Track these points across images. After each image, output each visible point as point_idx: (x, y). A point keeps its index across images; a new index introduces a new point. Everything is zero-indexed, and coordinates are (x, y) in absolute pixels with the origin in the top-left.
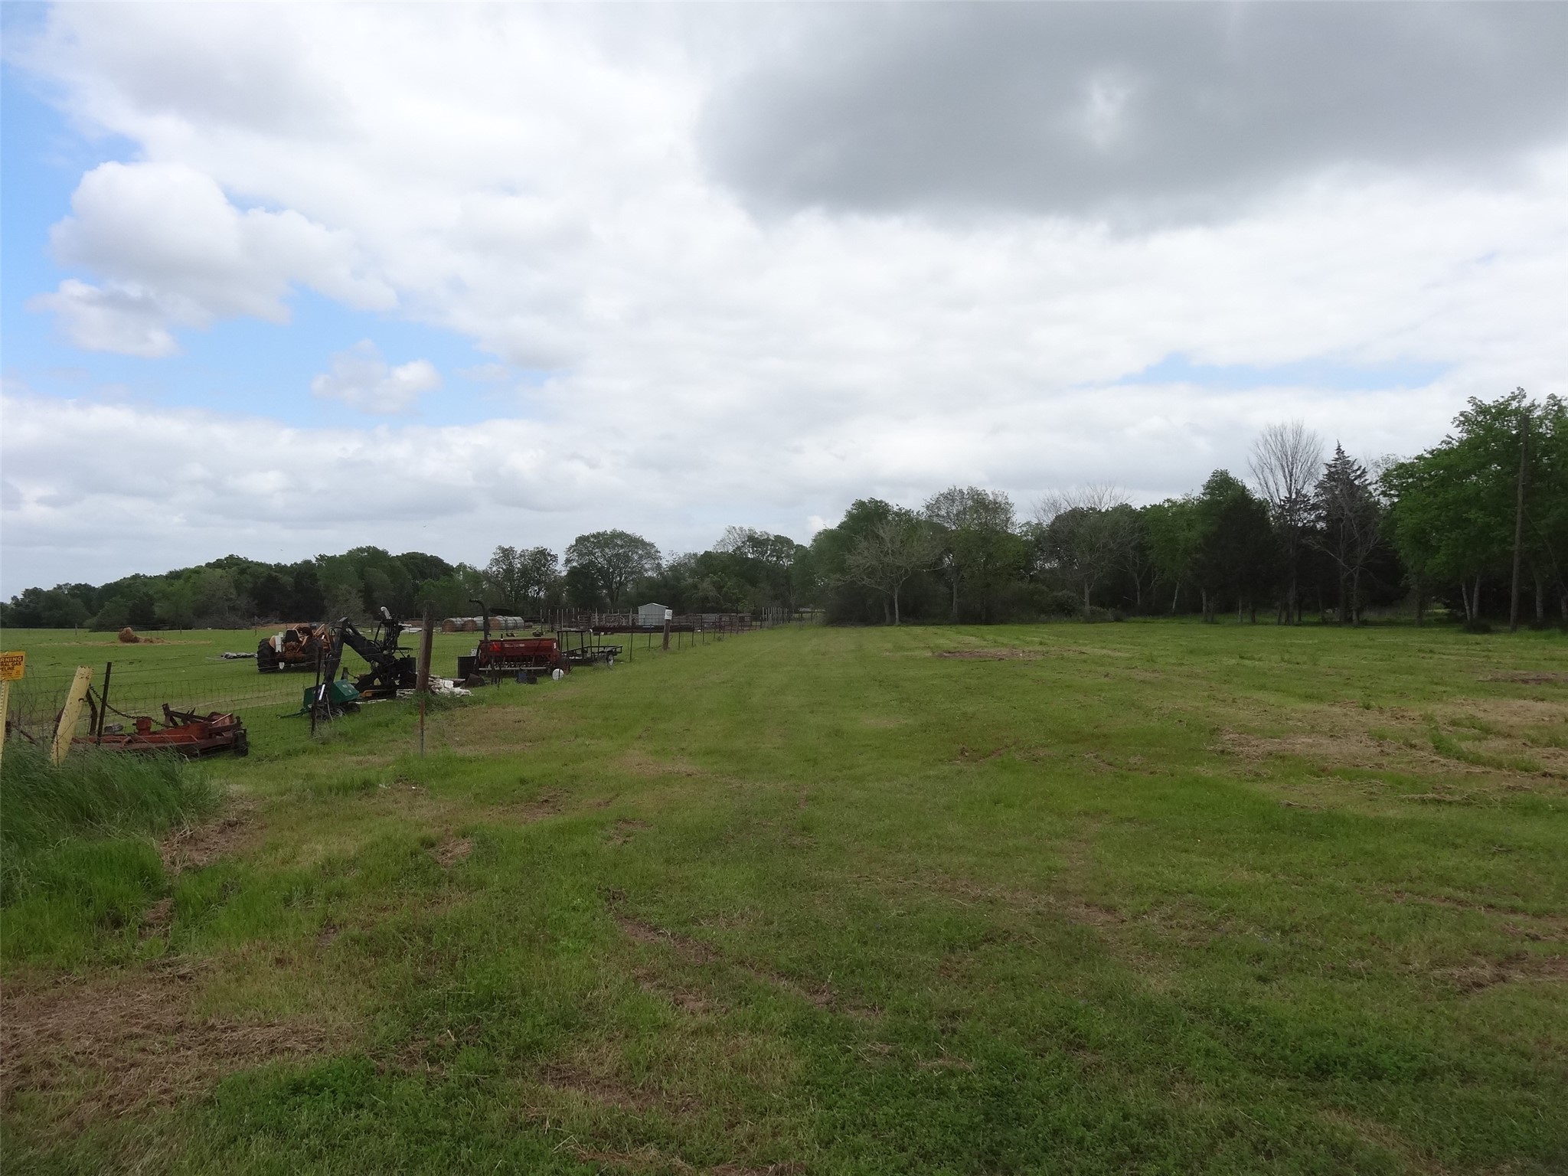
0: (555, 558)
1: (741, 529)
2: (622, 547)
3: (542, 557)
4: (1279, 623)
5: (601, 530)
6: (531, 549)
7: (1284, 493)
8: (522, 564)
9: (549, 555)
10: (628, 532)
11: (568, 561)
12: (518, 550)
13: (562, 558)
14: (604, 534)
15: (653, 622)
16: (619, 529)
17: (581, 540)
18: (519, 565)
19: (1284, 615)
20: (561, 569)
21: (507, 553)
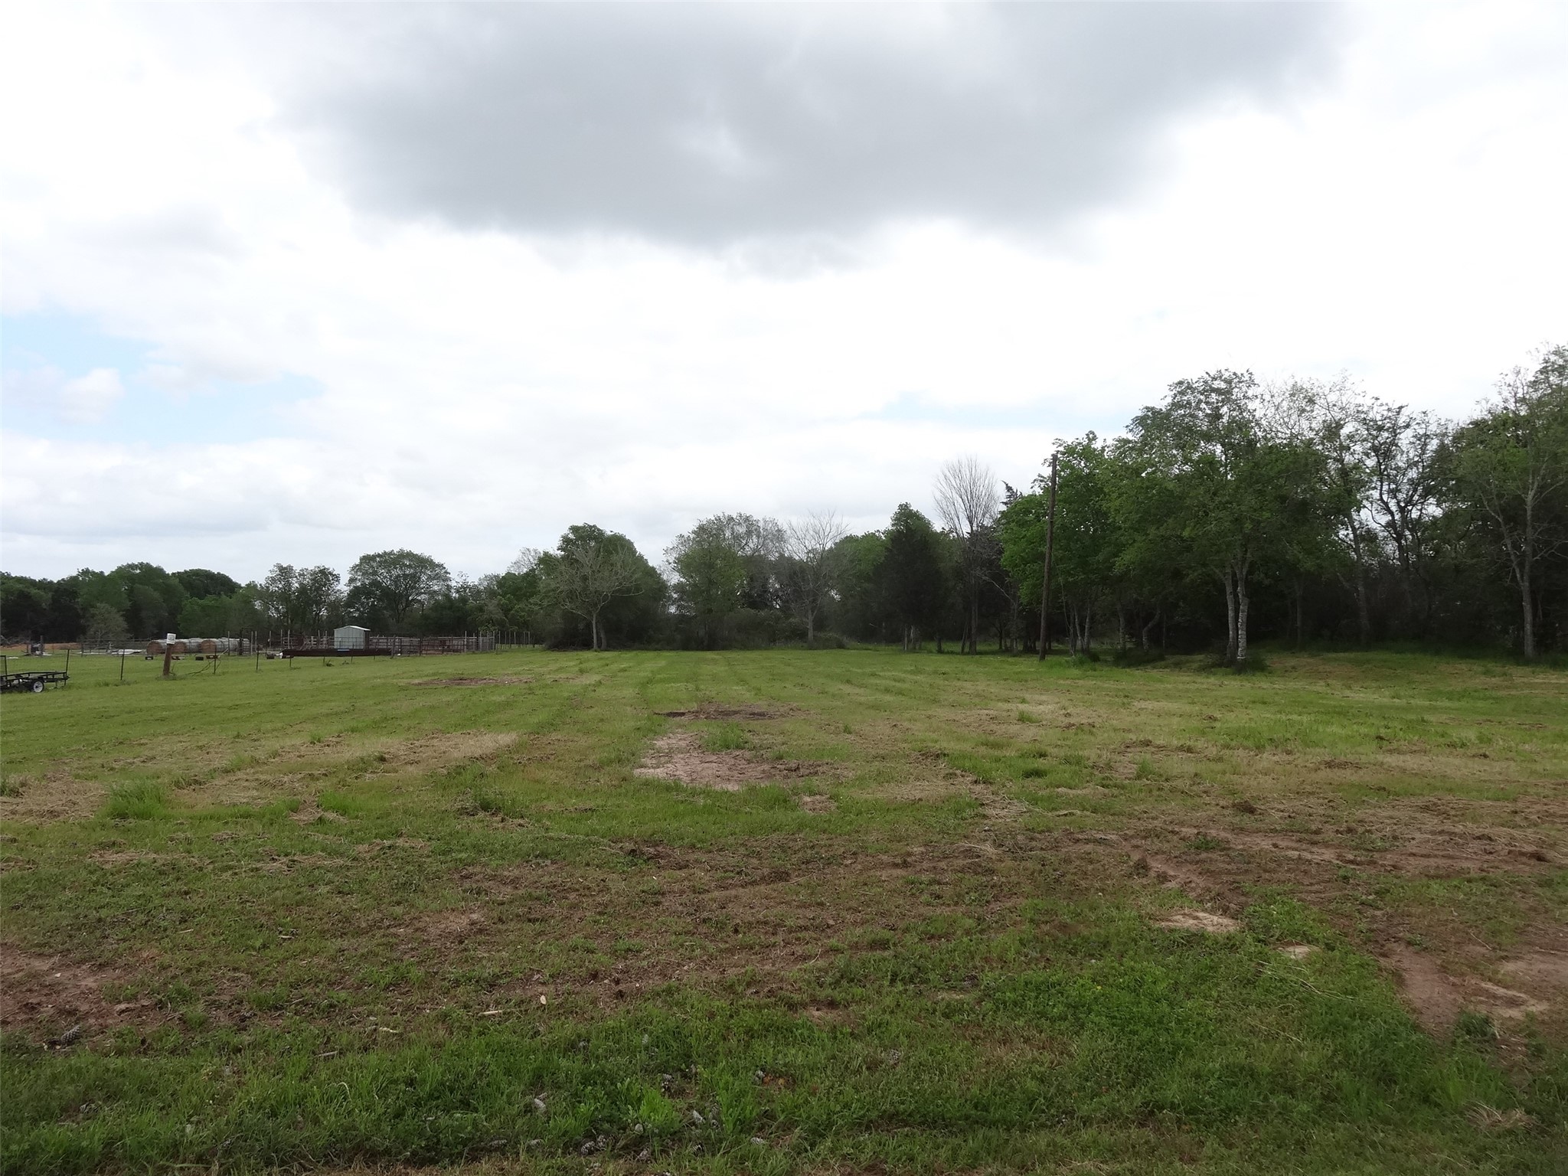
0: (337, 578)
1: (535, 551)
2: (410, 566)
3: (324, 577)
4: (963, 653)
5: (388, 550)
6: (311, 567)
7: (965, 529)
8: (301, 584)
9: (330, 573)
10: (415, 552)
11: (351, 580)
12: (297, 568)
13: (345, 578)
14: (391, 553)
15: (348, 645)
16: (407, 549)
17: (367, 559)
18: (297, 585)
19: (968, 644)
20: (343, 587)
21: (285, 572)
